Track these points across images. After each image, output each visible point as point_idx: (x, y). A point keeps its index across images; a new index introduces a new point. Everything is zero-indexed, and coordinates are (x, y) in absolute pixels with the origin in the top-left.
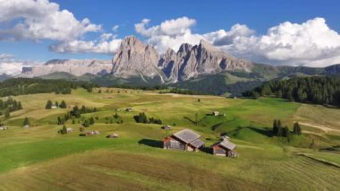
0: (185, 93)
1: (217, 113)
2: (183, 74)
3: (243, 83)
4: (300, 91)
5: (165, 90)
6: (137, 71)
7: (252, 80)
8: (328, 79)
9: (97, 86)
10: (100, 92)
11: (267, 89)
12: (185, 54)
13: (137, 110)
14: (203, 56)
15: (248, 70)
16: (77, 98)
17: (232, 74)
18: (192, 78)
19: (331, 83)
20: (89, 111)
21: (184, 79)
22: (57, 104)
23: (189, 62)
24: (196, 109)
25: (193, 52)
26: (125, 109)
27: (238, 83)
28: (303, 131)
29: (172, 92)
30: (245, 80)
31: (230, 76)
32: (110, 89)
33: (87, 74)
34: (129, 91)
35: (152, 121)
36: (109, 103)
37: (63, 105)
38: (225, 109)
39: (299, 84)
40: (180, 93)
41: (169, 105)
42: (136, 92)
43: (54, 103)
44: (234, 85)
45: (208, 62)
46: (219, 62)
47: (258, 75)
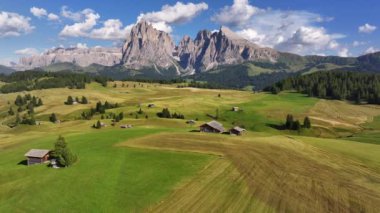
0: (204, 87)
1: (236, 109)
2: (202, 65)
3: (267, 74)
4: (320, 87)
5: (183, 84)
6: (150, 62)
7: (277, 71)
8: (349, 74)
9: (111, 80)
10: (115, 86)
11: (288, 84)
12: (203, 42)
13: (159, 105)
14: (223, 44)
15: (273, 60)
16: (95, 94)
17: (256, 64)
18: (212, 70)
19: (351, 79)
20: (112, 107)
21: (203, 71)
22: (77, 100)
23: (208, 51)
24: (216, 105)
25: (212, 40)
26: (147, 105)
27: (262, 74)
28: (312, 125)
29: (190, 86)
30: (270, 71)
31: (253, 66)
32: (126, 83)
33: (94, 65)
34: (145, 85)
35: (175, 116)
36: (128, 98)
37: (84, 101)
38: (245, 105)
39: (320, 79)
40: (199, 87)
41: (190, 101)
42: (152, 86)
43: (74, 99)
44: (257, 77)
45: (229, 52)
46: (241, 51)
47: (284, 65)
